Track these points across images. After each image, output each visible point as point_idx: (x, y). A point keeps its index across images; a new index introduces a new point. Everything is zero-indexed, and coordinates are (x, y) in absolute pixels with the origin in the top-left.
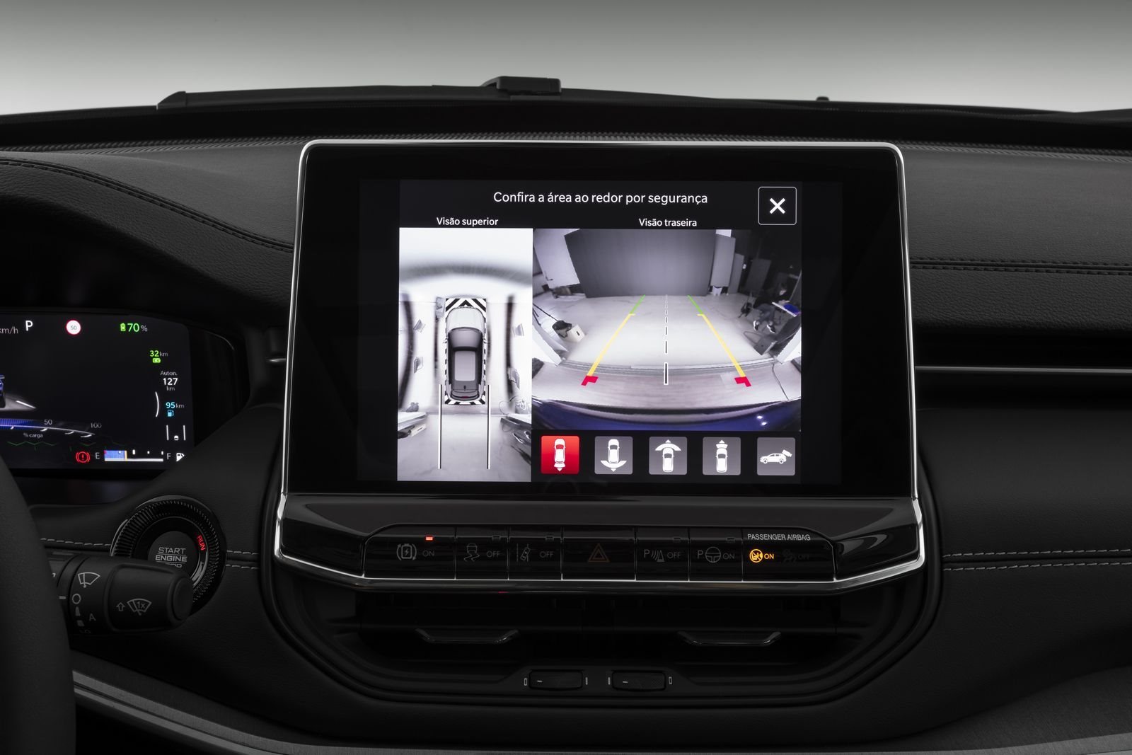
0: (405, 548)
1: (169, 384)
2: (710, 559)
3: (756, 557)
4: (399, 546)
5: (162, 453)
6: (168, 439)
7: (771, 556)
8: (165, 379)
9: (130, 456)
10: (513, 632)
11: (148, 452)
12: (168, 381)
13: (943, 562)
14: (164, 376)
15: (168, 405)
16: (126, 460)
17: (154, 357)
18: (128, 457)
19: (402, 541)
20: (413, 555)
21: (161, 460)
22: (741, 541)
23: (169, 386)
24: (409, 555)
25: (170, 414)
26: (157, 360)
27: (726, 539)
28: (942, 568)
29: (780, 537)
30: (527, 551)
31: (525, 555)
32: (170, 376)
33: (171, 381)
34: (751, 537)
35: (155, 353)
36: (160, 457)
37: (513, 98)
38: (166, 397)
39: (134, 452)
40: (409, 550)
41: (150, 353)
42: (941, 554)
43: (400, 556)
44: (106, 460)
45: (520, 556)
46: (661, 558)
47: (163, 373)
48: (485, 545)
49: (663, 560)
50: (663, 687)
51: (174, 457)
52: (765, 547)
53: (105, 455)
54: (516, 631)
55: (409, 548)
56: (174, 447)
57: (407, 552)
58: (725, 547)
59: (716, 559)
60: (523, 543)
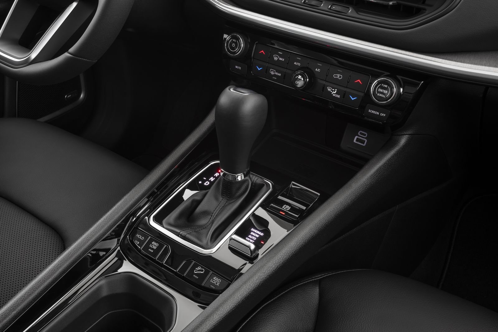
50: (346, 12)
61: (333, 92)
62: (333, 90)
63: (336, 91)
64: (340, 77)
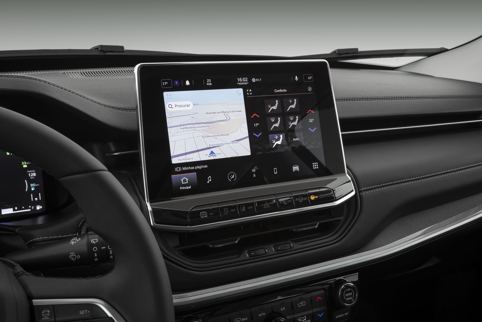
0: (203, 214)
1: (31, 176)
2: (300, 201)
3: (312, 198)
4: (201, 213)
5: (30, 207)
6: (32, 200)
7: (317, 197)
8: (29, 174)
9: (14, 210)
10: (239, 239)
11: (23, 207)
12: (31, 175)
13: (360, 192)
14: (29, 173)
15: (32, 185)
16: (13, 212)
17: (24, 165)
18: (13, 211)
19: (202, 211)
20: (206, 216)
21: (30, 210)
22: (307, 194)
23: (32, 177)
24: (205, 216)
25: (33, 189)
26: (25, 166)
27: (303, 193)
28: (359, 194)
29: (318, 190)
30: (244, 207)
31: (243, 209)
32: (32, 172)
33: (33, 175)
34: (310, 192)
35: (24, 163)
36: (29, 208)
37: (107, 54)
38: (30, 181)
39: (16, 208)
40: (204, 214)
41: (22, 163)
42: (358, 189)
43: (201, 216)
44: (2, 214)
45: (242, 210)
46: (285, 203)
47: (28, 171)
48: (230, 208)
49: (286, 204)
50: (290, 248)
51: (35, 208)
52: (315, 194)
53: (2, 212)
54: (240, 238)
55: (204, 213)
56: (35, 204)
57: (204, 215)
58: (303, 196)
59: (302, 200)
60: (242, 205)
61: (304, 320)
62: (303, 318)
63: (305, 318)
64: (304, 303)
